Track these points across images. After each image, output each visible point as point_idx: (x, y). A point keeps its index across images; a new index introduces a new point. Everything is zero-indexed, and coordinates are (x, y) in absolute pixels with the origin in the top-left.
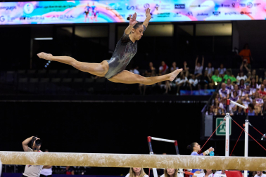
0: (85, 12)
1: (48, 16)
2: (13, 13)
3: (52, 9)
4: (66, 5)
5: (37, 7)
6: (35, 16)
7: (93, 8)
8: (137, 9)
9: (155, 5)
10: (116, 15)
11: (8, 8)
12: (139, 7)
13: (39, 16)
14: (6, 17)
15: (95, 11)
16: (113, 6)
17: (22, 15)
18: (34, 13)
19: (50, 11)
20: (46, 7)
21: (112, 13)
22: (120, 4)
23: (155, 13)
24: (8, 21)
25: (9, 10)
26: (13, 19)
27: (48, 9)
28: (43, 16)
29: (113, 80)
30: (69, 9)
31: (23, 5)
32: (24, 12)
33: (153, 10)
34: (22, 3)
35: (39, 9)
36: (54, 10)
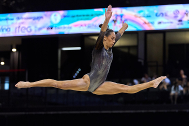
0: (113, 20)
1: (76, 26)
2: (40, 24)
3: (80, 18)
4: (93, 13)
5: (64, 16)
6: (62, 26)
7: (121, 16)
8: (166, 15)
9: (184, 11)
10: (145, 23)
11: (35, 19)
12: (169, 14)
13: (66, 26)
14: (33, 28)
15: (123, 19)
16: (142, 14)
17: (50, 25)
18: (61, 22)
19: (78, 20)
20: (73, 16)
21: (141, 20)
22: (148, 11)
23: (185, 19)
24: (36, 31)
25: (36, 21)
26: (40, 29)
27: (76, 18)
28: (70, 25)
29: (98, 93)
30: (96, 18)
31: (50, 15)
32: (51, 22)
33: (183, 17)
34: (49, 13)
35: (66, 18)
36: (82, 19)
